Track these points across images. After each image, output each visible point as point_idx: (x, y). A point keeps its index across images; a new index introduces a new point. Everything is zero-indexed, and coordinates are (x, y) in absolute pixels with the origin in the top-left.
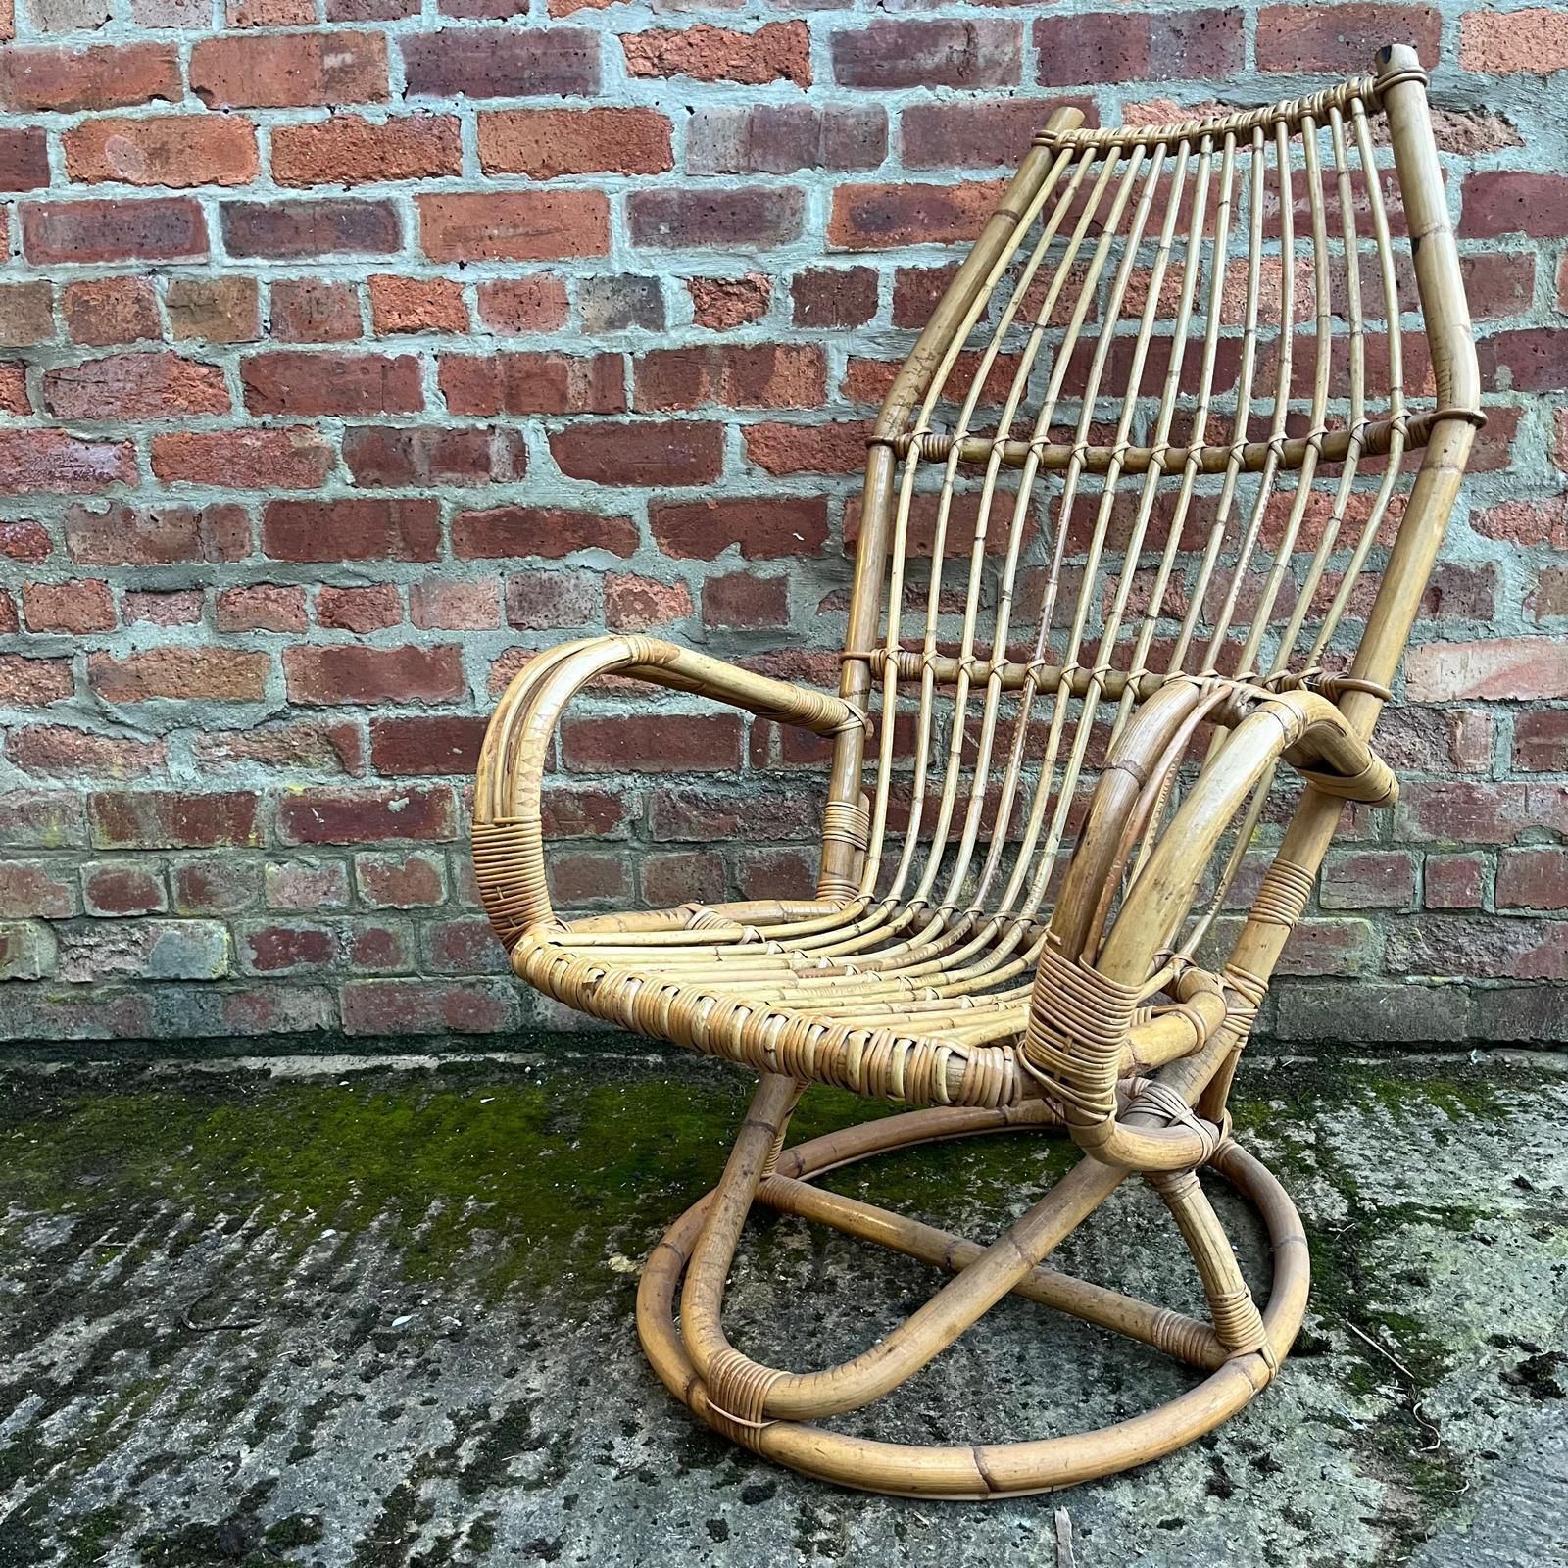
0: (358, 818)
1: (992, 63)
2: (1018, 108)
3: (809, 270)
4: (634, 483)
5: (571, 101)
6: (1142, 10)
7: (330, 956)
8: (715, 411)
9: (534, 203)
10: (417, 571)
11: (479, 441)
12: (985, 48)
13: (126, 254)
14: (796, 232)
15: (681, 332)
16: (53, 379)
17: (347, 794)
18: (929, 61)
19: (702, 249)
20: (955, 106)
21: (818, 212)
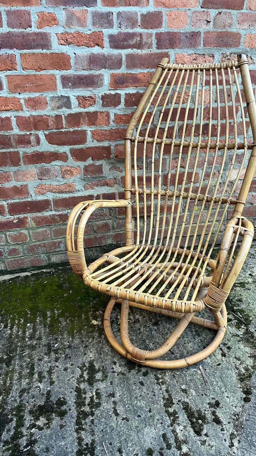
1: (146, 43)
2: (152, 54)
3: (105, 94)
4: (66, 145)
5: (44, 51)
6: (179, 31)
7: (3, 255)
8: (84, 127)
9: (37, 78)
10: (15, 169)
11: (28, 137)
12: (145, 40)
14: (102, 85)
15: (75, 109)
17: (3, 220)
18: (132, 42)
19: (80, 89)
20: (138, 54)
21: (107, 80)
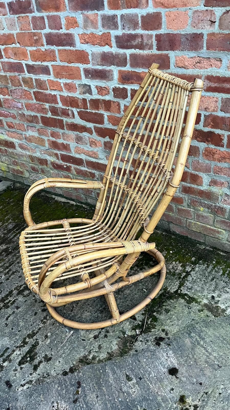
0: (60, 167)
1: (147, 44)
2: (153, 55)
3: (115, 87)
4: (91, 122)
5: (72, 48)
6: (179, 33)
8: (101, 111)
9: (69, 68)
10: (62, 131)
11: (67, 111)
12: (145, 41)
13: (15, 72)
14: (112, 79)
15: (96, 96)
16: (11, 91)
17: (59, 163)
18: (134, 43)
19: (96, 80)
20: (140, 54)
21: (116, 76)
